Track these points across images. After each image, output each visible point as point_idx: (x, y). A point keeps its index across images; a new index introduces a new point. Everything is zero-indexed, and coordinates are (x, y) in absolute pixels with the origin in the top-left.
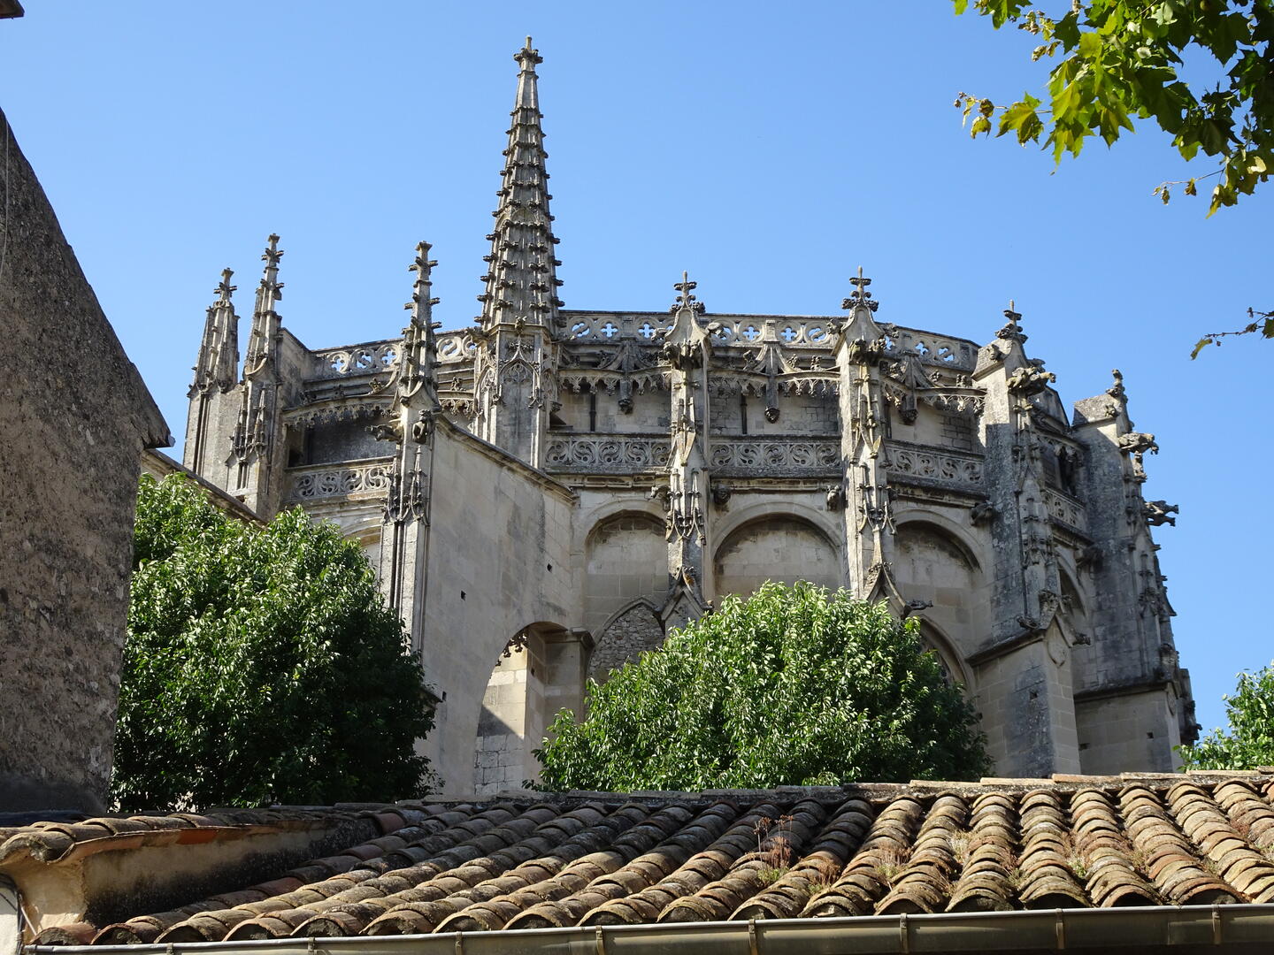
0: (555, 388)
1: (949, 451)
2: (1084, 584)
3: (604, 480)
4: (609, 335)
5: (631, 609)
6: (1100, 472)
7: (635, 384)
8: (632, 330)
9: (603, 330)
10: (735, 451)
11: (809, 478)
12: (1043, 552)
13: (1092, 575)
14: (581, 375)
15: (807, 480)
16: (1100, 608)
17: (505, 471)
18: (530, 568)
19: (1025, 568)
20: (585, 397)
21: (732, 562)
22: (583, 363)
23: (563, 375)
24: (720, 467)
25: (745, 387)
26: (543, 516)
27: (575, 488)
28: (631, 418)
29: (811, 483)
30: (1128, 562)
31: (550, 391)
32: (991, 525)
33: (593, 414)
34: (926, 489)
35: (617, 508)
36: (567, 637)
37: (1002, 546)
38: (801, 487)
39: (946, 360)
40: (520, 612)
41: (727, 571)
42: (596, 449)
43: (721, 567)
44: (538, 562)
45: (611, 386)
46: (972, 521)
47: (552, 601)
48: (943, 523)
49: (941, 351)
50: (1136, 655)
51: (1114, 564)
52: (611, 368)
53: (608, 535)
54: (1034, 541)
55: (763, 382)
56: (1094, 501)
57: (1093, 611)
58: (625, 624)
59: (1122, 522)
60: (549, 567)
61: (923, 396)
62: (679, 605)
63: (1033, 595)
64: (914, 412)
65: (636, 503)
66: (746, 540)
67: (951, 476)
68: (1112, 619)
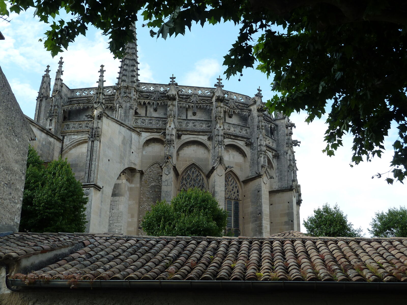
0: (136, 104)
1: (240, 126)
2: (274, 162)
3: (148, 129)
4: (152, 90)
5: (154, 164)
6: (280, 132)
7: (158, 103)
8: (158, 89)
9: (150, 88)
10: (184, 123)
11: (203, 131)
12: (263, 154)
13: (277, 160)
14: (144, 100)
15: (203, 132)
16: (278, 168)
17: (122, 127)
18: (127, 152)
19: (258, 158)
20: (145, 106)
21: (182, 153)
22: (144, 97)
23: (139, 100)
24: (180, 127)
25: (187, 106)
26: (131, 139)
27: (141, 131)
28: (156, 113)
29: (204, 133)
30: (286, 157)
31: (135, 105)
32: (250, 146)
33: (146, 111)
34: (234, 136)
35: (151, 137)
36: (136, 171)
37: (253, 152)
38: (201, 134)
39: (241, 101)
40: (124, 165)
41: (180, 155)
42: (147, 121)
43: (179, 154)
44: (130, 151)
45: (151, 104)
46: (245, 145)
47: (133, 161)
48: (238, 145)
49: (240, 98)
50: (286, 181)
51: (282, 157)
52: (152, 99)
53: (149, 144)
54: (261, 151)
55: (193, 105)
56: (278, 140)
57: (276, 169)
58: (152, 168)
59: (285, 146)
60: (133, 152)
61: (235, 110)
62: (167, 164)
63: (260, 166)
64: (232, 115)
65: (156, 136)
66: (186, 147)
67: (241, 132)
68: (281, 172)
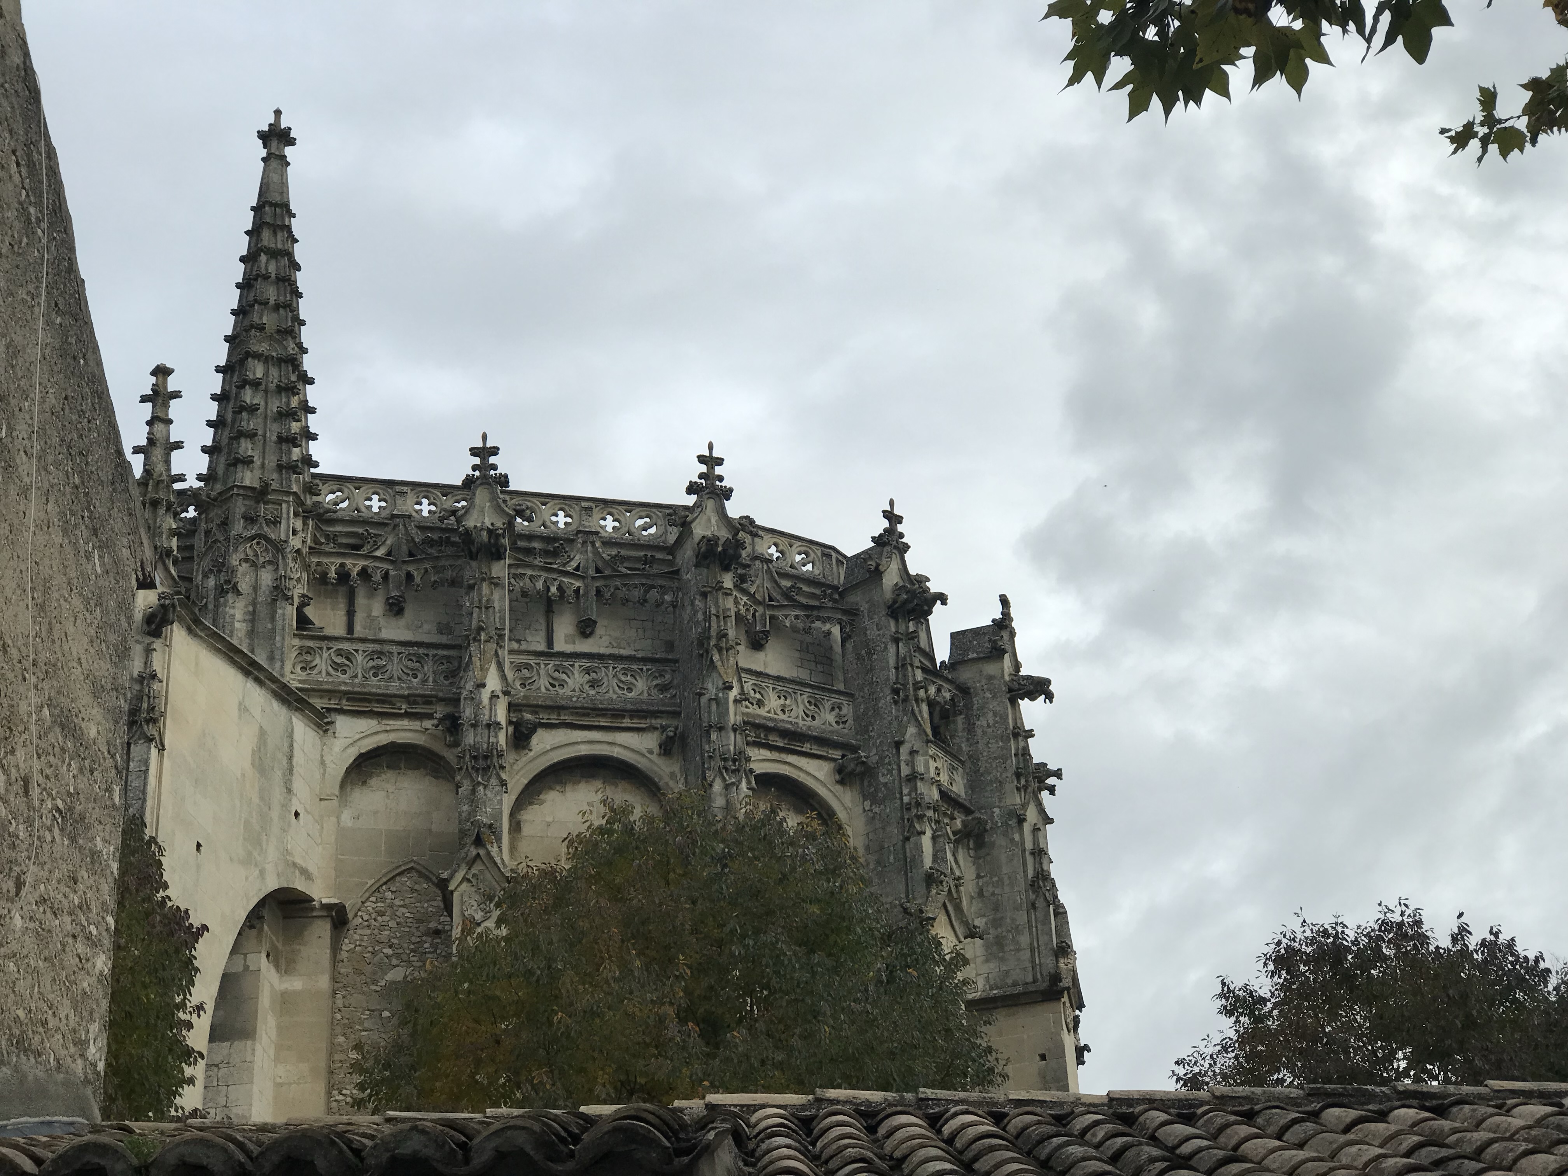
0: (305, 576)
1: (811, 686)
2: (961, 863)
3: (369, 701)
4: (375, 509)
5: (399, 874)
6: (982, 722)
7: (409, 576)
8: (407, 505)
9: (368, 503)
10: (542, 672)
11: (638, 711)
12: (930, 819)
13: (972, 853)
14: (339, 561)
15: (637, 713)
16: (981, 894)
17: (251, 685)
18: (275, 814)
19: (907, 839)
20: (343, 589)
21: (529, 815)
22: (341, 545)
23: (315, 560)
24: (522, 692)
25: (553, 589)
26: (291, 746)
27: (329, 710)
28: (402, 622)
29: (640, 718)
30: (1017, 837)
31: (298, 580)
32: (862, 781)
33: (351, 614)
34: (784, 733)
35: (383, 739)
36: (313, 909)
37: (877, 810)
38: (627, 722)
39: (804, 569)
40: (262, 873)
41: (526, 830)
42: (359, 658)
43: (518, 823)
44: (285, 806)
45: (377, 577)
46: (838, 777)
47: (299, 861)
48: (802, 778)
50: (1026, 955)
51: (1000, 841)
52: (378, 553)
53: (370, 775)
54: (918, 805)
55: (578, 584)
56: (974, 758)
57: (972, 898)
58: (389, 895)
59: (1010, 786)
60: (297, 814)
61: (779, 614)
62: (474, 871)
63: (918, 875)
64: (766, 633)
65: (403, 734)
66: (552, 789)
67: (813, 718)
68: (996, 908)
